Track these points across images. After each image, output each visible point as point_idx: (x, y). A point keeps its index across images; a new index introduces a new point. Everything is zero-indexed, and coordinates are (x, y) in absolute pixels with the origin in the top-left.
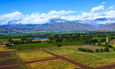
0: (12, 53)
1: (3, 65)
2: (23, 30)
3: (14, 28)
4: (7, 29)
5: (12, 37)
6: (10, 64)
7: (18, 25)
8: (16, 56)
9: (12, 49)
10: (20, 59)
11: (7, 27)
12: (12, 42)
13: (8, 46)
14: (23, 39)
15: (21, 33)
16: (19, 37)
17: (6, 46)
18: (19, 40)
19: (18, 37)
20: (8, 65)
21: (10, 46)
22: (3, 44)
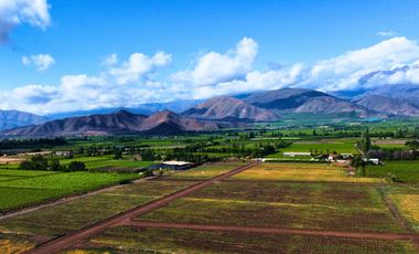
0: (373, 191)
1: (340, 231)
2: (414, 105)
3: (379, 99)
4: (354, 104)
5: (371, 131)
6: (364, 231)
7: (394, 88)
8: (387, 205)
9: (371, 176)
10: (403, 218)
11: (355, 98)
12: (374, 151)
13: (358, 166)
14: (414, 143)
15: (406, 119)
16: (401, 136)
17: (352, 165)
18: (400, 143)
19: (395, 132)
20: (358, 231)
21: (364, 164)
22: (341, 158)
